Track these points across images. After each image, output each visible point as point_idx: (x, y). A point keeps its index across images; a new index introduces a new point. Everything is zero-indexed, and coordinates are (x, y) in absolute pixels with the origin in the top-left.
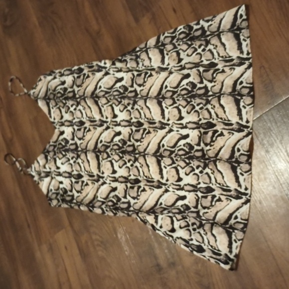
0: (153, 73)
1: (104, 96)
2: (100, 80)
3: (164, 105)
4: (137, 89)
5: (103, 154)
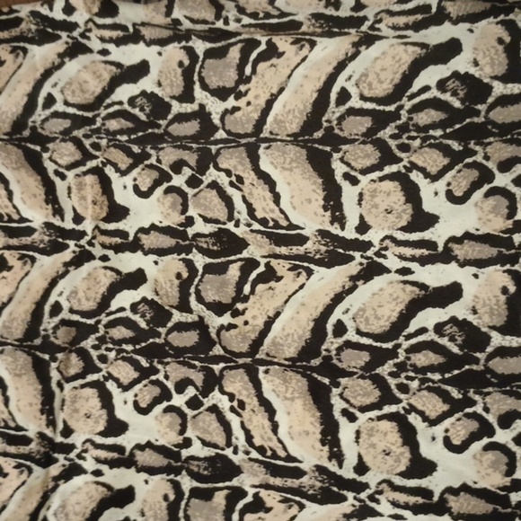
0: (283, 43)
1: (66, 135)
2: (47, 74)
3: (339, 169)
4: (208, 108)
5: (68, 359)
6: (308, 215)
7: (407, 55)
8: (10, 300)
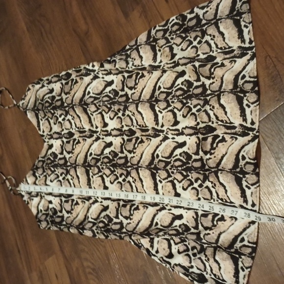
0: (145, 73)
1: (92, 103)
2: (88, 85)
3: (157, 109)
4: (128, 93)
5: (94, 169)
6: (150, 123)
7: (174, 75)
8: (80, 152)
